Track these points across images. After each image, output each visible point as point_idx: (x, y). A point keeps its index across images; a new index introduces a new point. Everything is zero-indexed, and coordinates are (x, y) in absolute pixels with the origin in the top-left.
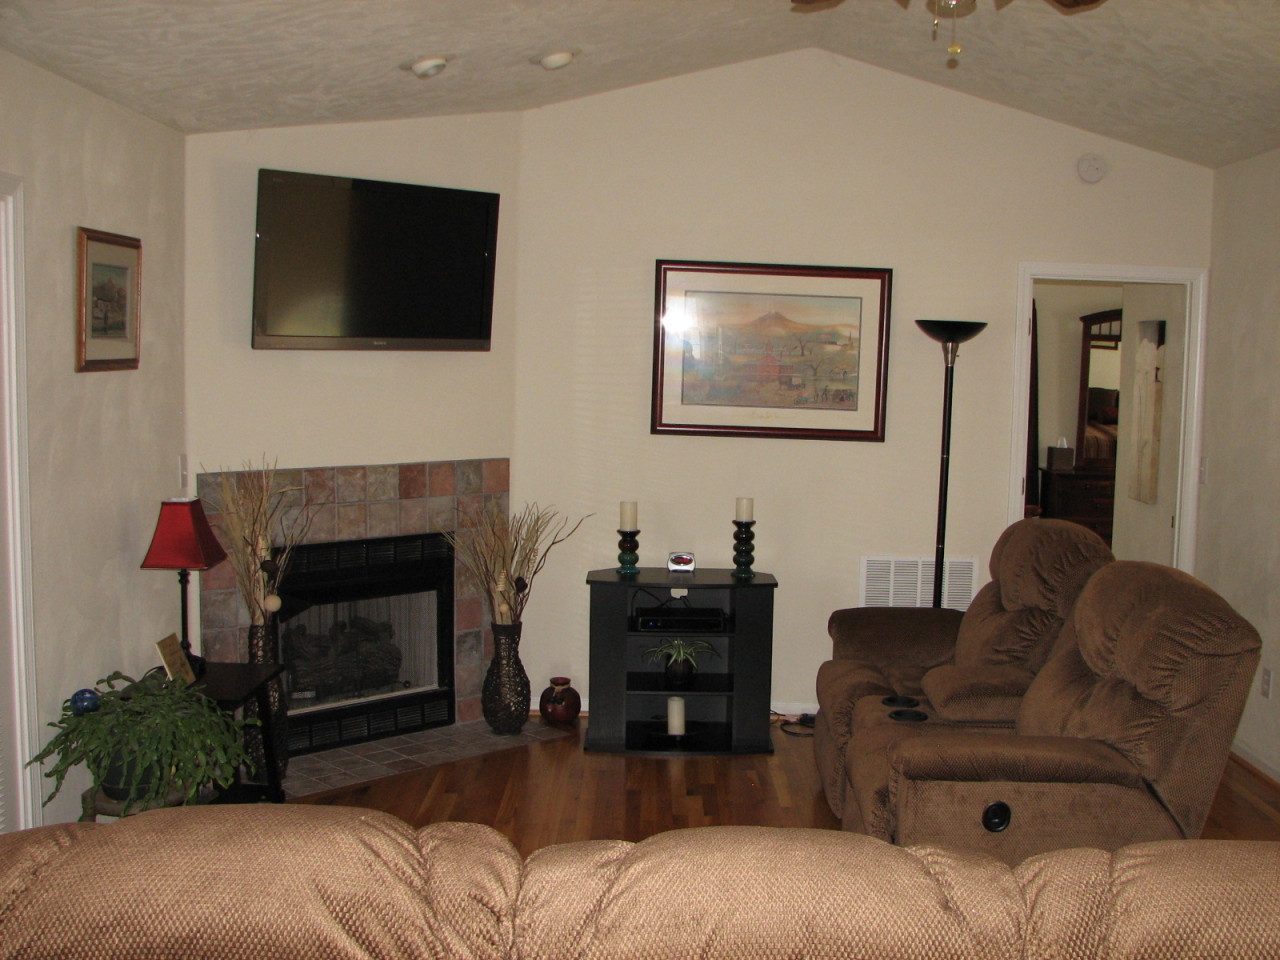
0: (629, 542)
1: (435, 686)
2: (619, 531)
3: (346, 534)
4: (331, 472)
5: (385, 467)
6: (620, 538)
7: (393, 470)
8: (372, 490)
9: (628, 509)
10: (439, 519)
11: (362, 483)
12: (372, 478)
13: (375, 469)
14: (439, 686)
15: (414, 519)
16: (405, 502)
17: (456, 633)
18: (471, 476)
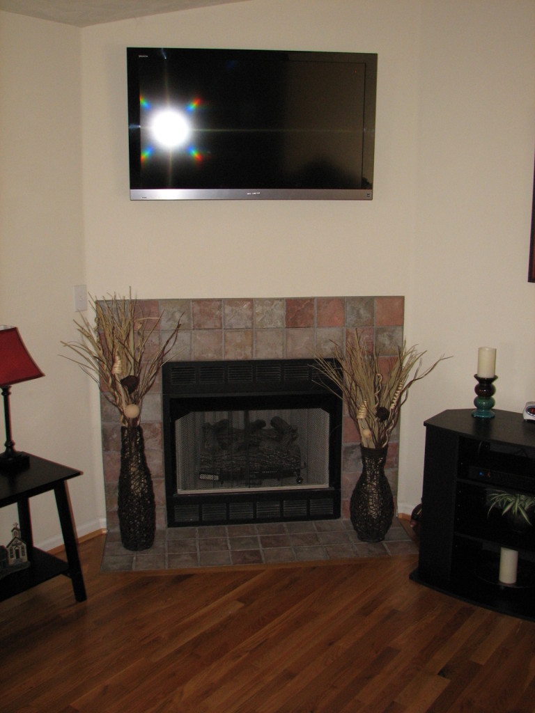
0: (485, 387)
1: (326, 486)
2: (476, 377)
3: (232, 355)
4: (218, 303)
5: (272, 300)
6: (477, 382)
7: (280, 303)
8: (258, 319)
9: (486, 357)
10: (327, 347)
11: (249, 313)
12: (258, 309)
13: (262, 301)
14: (330, 485)
15: (301, 345)
16: (291, 331)
17: (344, 445)
18: (362, 311)
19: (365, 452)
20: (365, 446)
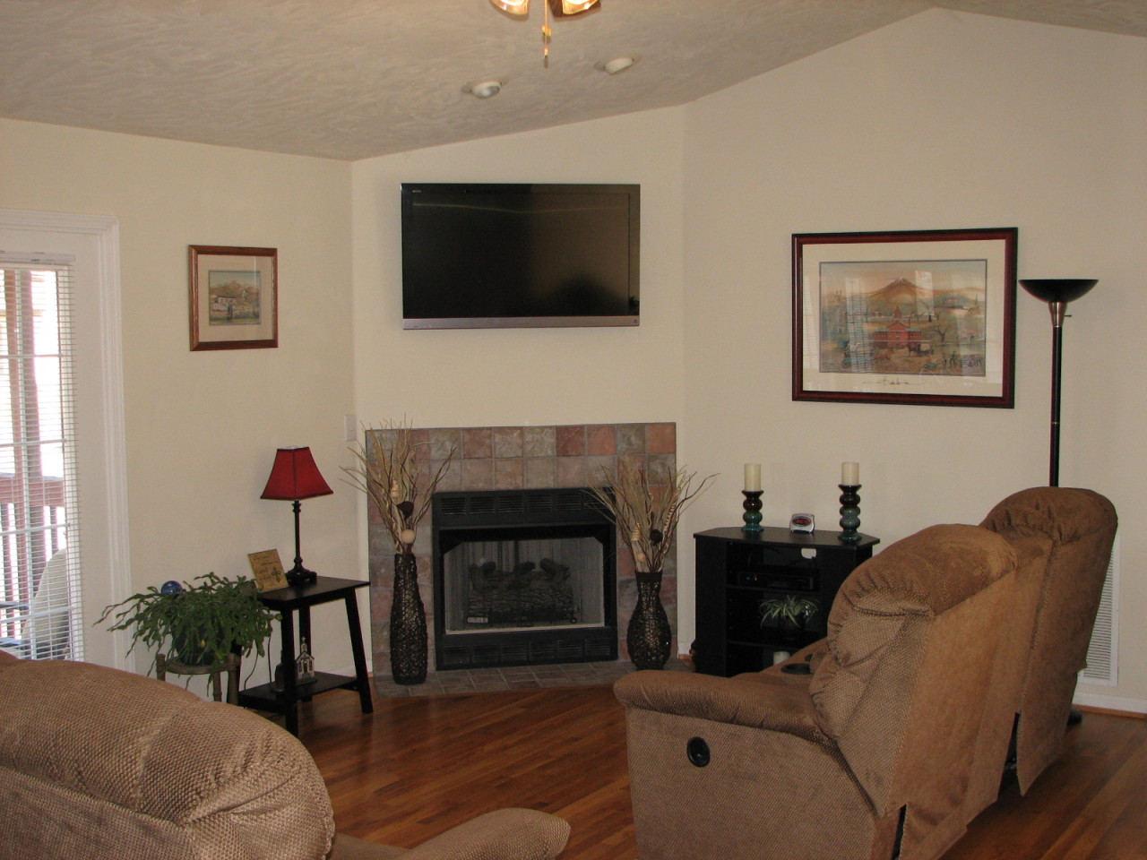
0: (753, 501)
1: (602, 624)
2: (744, 492)
3: (503, 484)
4: (489, 432)
5: (542, 428)
6: (744, 498)
7: (550, 431)
8: (529, 448)
9: (752, 472)
10: (598, 476)
11: (519, 441)
12: (529, 437)
13: (532, 429)
14: (606, 625)
15: (573, 474)
16: (563, 459)
17: (619, 578)
18: (633, 439)
19: (640, 577)
20: (640, 570)
